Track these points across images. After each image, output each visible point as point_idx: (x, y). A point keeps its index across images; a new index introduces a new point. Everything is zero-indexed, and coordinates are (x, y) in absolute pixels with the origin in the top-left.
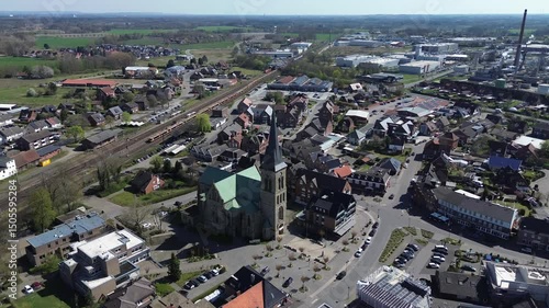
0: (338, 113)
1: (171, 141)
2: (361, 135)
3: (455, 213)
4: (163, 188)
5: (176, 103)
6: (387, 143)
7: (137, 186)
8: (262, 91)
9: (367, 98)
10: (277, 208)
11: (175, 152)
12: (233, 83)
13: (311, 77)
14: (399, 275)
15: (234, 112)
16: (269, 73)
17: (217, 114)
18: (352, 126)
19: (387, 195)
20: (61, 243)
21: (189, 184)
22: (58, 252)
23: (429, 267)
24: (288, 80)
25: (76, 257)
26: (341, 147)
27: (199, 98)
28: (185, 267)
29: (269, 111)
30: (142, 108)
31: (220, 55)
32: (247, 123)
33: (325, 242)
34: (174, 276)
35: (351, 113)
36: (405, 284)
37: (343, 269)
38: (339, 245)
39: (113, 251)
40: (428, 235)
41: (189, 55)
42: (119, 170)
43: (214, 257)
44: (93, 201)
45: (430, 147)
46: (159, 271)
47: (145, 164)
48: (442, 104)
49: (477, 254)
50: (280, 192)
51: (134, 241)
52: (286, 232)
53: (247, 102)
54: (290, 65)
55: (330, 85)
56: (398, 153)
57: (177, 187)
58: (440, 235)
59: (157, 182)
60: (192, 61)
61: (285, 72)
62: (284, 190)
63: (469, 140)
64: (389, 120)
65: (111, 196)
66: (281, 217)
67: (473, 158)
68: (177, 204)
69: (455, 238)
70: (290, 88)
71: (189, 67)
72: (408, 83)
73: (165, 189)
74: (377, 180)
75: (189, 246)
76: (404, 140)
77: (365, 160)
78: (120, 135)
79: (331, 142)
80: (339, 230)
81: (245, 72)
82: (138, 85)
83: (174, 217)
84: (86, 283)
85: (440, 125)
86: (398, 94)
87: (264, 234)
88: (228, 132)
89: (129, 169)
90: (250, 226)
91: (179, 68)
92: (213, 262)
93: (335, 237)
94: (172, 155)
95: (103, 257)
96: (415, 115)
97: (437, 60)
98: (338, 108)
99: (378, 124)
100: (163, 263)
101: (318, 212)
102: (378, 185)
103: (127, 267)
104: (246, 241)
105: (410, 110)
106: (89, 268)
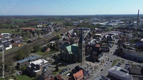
1: (51, 41)
2: (100, 39)
3: (130, 55)
4: (50, 51)
5: (51, 33)
6: (107, 40)
7: (44, 50)
8: (72, 30)
9: (100, 31)
10: (83, 53)
11: (52, 43)
12: (65, 29)
13: (84, 27)
14: (119, 68)
15: (66, 35)
16: (73, 27)
17: (62, 35)
18: (97, 37)
19: (110, 52)
20: (26, 62)
21: (57, 50)
22: (26, 64)
23: (125, 68)
24: (79, 28)
25: (31, 65)
26: (95, 42)
27: (56, 32)
28: (59, 68)
29: (75, 34)
30: (42, 34)
31: (60, 23)
32: (70, 37)
33: (96, 63)
34: (57, 70)
35: (96, 34)
36: (121, 70)
37: (102, 68)
38: (100, 63)
39: (41, 63)
40: (123, 61)
42: (39, 46)
43: (67, 66)
44: (33, 54)
45: (119, 42)
46: (53, 69)
47: (45, 46)
48: (120, 33)
49: (138, 65)
50: (84, 49)
51: (46, 62)
53: (69, 32)
54: (79, 25)
55: (90, 29)
56: (111, 43)
57: (54, 51)
58: (126, 61)
59: (49, 49)
60: (53, 24)
61: (77, 26)
62: (85, 49)
63: (129, 40)
64: (107, 35)
65: (37, 53)
66: (84, 56)
67: (131, 44)
68: (55, 54)
69: (131, 62)
70: (79, 30)
71: (53, 26)
72: (110, 28)
73: (51, 51)
74: (107, 48)
75: (59, 64)
76: (112, 40)
77: (103, 44)
78: (37, 40)
79: (92, 41)
80: (99, 60)
81: (67, 27)
82: (41, 29)
83: (54, 57)
84: (34, 71)
85: (120, 37)
86: (108, 31)
87: (80, 61)
88: (66, 38)
89: (41, 47)
90: (75, 58)
91: (50, 26)
92: (66, 67)
93: (98, 61)
94: (51, 44)
95: (39, 64)
96: (113, 35)
97: (116, 23)
98: (93, 34)
99: (104, 37)
101: (93, 55)
103: (44, 68)
104: (75, 62)
105: (112, 33)
106: (35, 67)
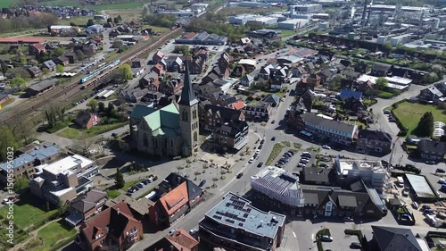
0: (233, 62)
1: (101, 87)
2: (251, 78)
3: (316, 130)
4: (100, 124)
5: (100, 56)
6: (270, 83)
7: (79, 122)
8: (171, 46)
9: (254, 50)
10: (192, 133)
11: (106, 96)
12: (146, 38)
13: (210, 33)
14: (279, 171)
15: (150, 63)
16: (175, 30)
17: (136, 65)
18: (244, 71)
19: (270, 121)
20: (26, 167)
21: (121, 120)
22: (25, 173)
23: (299, 166)
24: (192, 37)
25: (41, 175)
26: (236, 88)
27: (119, 52)
28: (127, 178)
29: (179, 61)
30: (71, 61)
31: (132, 15)
32: (162, 72)
33: (227, 155)
34: (119, 185)
35: (242, 61)
36: (283, 177)
37: (241, 172)
38: (237, 156)
39: (72, 169)
40: (298, 146)
41: (105, 15)
42: (63, 111)
43: (148, 170)
44: (44, 136)
45: (300, 85)
46: (107, 182)
47: (83, 106)
48: (310, 53)
49: (330, 156)
50: (194, 121)
51: (86, 162)
52: (200, 150)
53: (160, 54)
54: (192, 23)
55: (225, 40)
56: (278, 91)
57: (112, 123)
58: (306, 145)
59: (95, 119)
60: (109, 20)
61: (189, 29)
62: (197, 120)
63: (328, 79)
64: (271, 66)
65: (59, 131)
66: (196, 140)
67: (330, 92)
68: (113, 135)
69: (316, 147)
70: (194, 43)
71: (107, 26)
72: (285, 37)
73: (102, 124)
74: (262, 110)
75: (128, 164)
76: (282, 81)
77: (254, 97)
78: (57, 84)
79: (228, 85)
80: (238, 146)
81: (155, 29)
82: (65, 41)
83: (113, 145)
84: (53, 193)
85: (307, 68)
86: (277, 46)
87: (183, 152)
88: (147, 78)
89: (70, 111)
90: (172, 146)
91: (97, 26)
92: (147, 174)
93: (234, 151)
94: (103, 98)
95: (65, 174)
96: (290, 62)
97: (306, 18)
98: (232, 58)
99: (263, 70)
100: (111, 177)
101: (222, 134)
102: (263, 114)
103: (83, 181)
104: (171, 158)
105: (286, 58)
106: (55, 182)
